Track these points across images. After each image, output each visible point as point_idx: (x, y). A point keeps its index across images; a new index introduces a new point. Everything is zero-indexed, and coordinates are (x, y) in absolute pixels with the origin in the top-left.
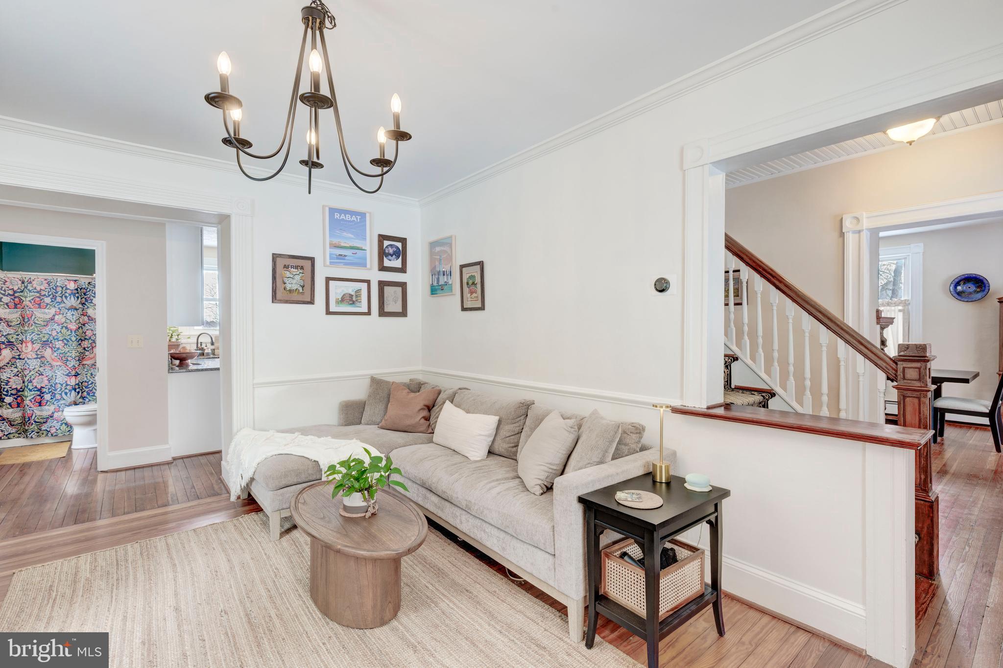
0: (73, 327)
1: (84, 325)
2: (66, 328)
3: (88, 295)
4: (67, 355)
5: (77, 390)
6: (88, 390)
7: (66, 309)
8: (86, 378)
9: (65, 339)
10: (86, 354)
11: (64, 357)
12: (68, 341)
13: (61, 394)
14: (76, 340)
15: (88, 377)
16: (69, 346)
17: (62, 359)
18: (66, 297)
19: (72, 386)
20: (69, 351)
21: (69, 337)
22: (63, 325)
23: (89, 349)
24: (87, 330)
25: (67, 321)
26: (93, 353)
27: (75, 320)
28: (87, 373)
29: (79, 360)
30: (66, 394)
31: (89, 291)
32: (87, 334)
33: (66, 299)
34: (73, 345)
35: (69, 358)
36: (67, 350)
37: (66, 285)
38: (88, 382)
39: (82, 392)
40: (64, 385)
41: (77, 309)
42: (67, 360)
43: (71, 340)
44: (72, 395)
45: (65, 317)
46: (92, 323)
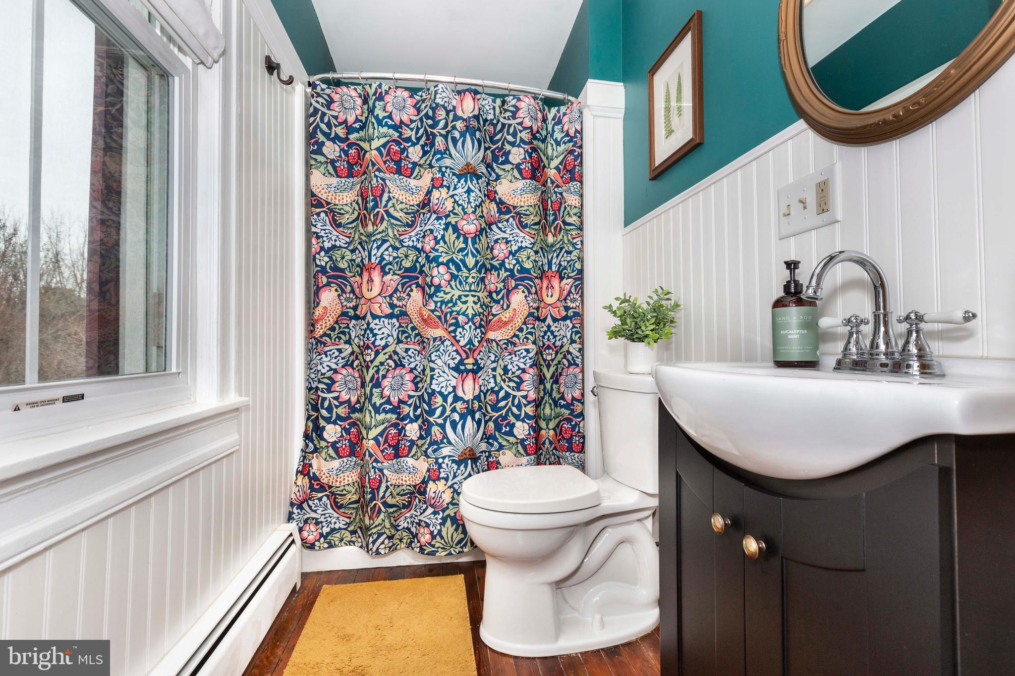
0: (470, 227)
1: (490, 225)
2: (456, 229)
3: (499, 140)
4: (456, 308)
5: (477, 416)
6: (497, 415)
7: (454, 174)
8: (492, 380)
9: (452, 260)
10: (494, 312)
11: (451, 312)
12: (458, 269)
13: (443, 426)
14: (476, 265)
15: (499, 379)
16: (461, 283)
17: (446, 321)
18: (455, 141)
19: (467, 402)
20: (460, 297)
21: (460, 256)
22: (449, 220)
23: (499, 297)
24: (496, 241)
25: (458, 210)
26: (508, 306)
27: (473, 205)
28: (495, 365)
29: (481, 326)
30: (454, 425)
31: (501, 130)
32: (496, 252)
33: (455, 146)
34: (470, 280)
35: (461, 319)
36: (457, 293)
37: (454, 107)
38: (497, 393)
39: (486, 422)
40: (450, 399)
41: (478, 177)
42: (457, 325)
43: (466, 266)
44: (466, 430)
45: (452, 196)
46: (507, 221)
